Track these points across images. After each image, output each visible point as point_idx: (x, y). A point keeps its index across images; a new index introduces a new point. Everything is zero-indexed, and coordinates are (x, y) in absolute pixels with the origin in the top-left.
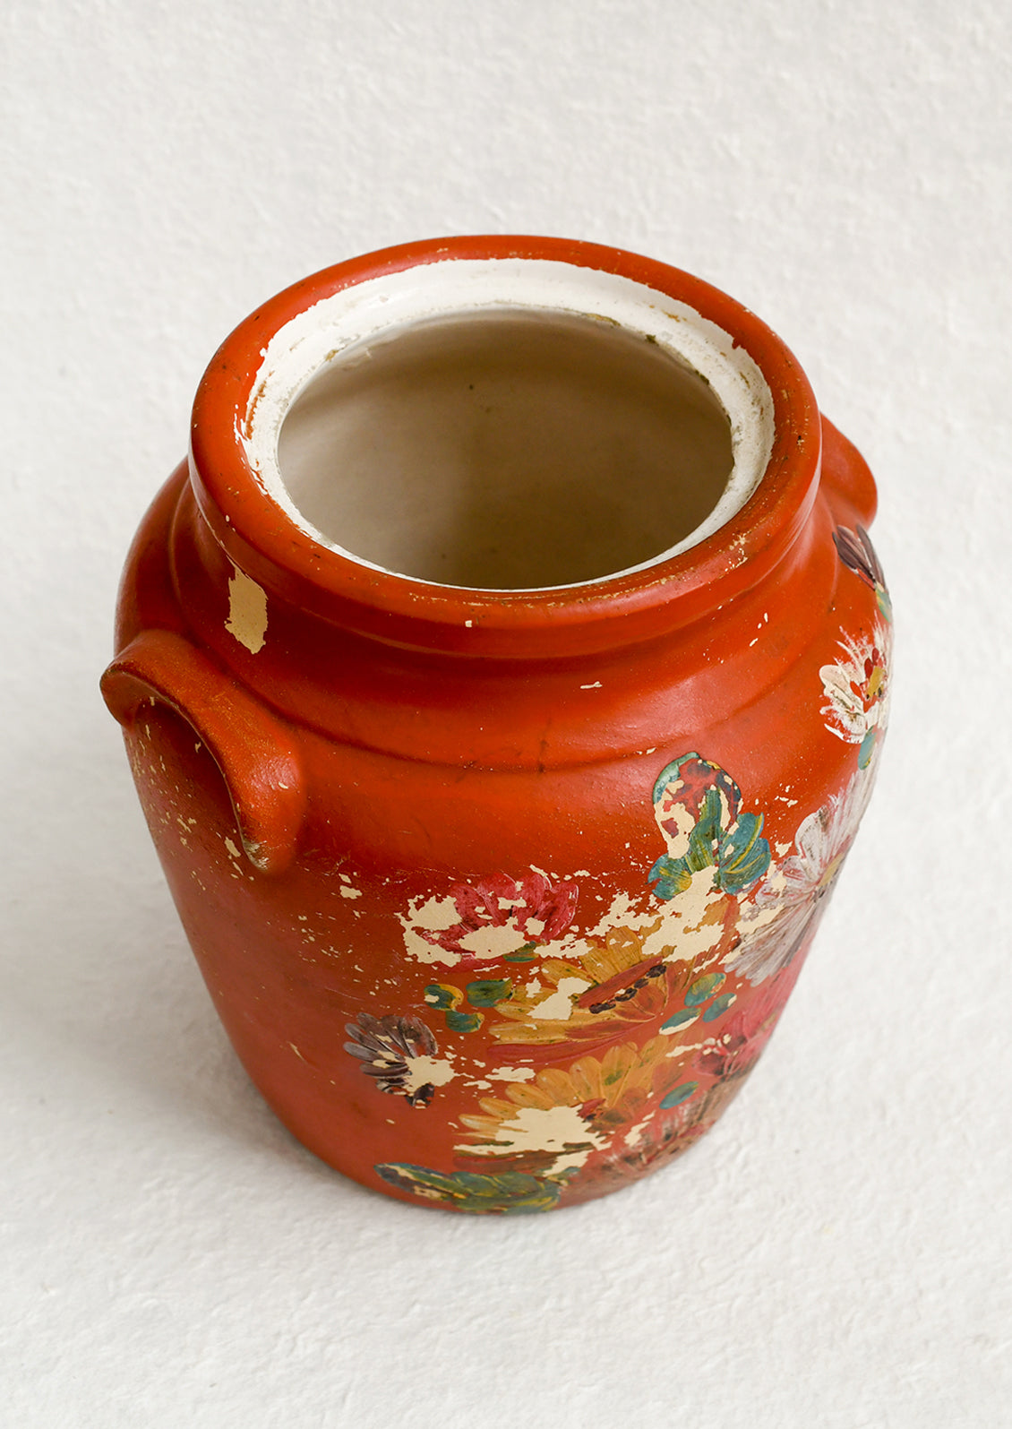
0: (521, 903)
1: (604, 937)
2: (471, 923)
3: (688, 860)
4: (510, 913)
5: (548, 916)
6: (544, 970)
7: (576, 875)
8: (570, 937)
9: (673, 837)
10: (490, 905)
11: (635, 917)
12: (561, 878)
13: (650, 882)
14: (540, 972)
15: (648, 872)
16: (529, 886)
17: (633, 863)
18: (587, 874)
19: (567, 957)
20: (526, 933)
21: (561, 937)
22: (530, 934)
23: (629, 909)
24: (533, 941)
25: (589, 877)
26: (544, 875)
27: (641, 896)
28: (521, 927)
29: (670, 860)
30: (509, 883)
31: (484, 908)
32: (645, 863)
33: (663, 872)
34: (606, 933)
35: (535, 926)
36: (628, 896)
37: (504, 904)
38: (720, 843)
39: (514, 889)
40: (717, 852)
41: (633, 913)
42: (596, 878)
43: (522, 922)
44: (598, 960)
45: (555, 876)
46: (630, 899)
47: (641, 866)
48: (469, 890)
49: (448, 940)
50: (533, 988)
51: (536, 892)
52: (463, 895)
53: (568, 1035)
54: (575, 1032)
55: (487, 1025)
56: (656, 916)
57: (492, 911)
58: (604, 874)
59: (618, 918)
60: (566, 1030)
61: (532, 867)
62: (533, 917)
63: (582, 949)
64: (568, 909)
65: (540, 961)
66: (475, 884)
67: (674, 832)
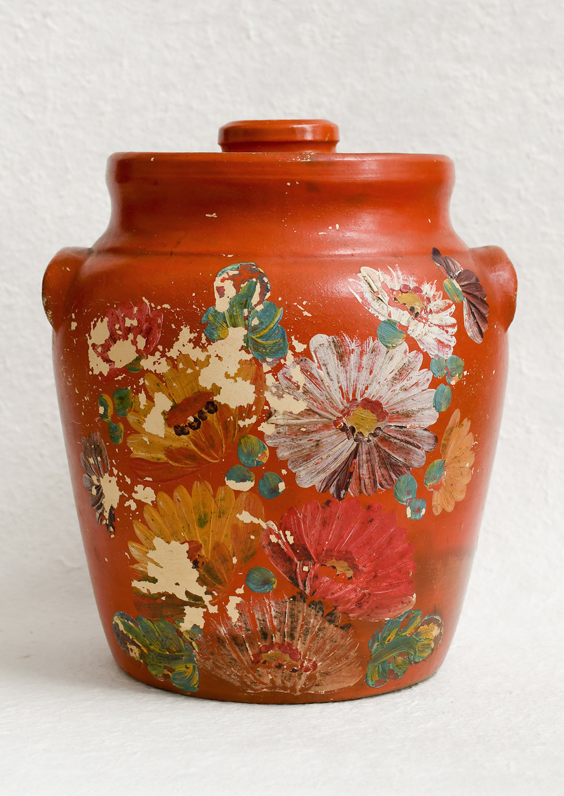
0: (135, 323)
1: (176, 360)
2: (113, 338)
3: (227, 315)
4: (129, 330)
5: (147, 334)
6: (147, 383)
7: (163, 306)
8: (158, 354)
9: (220, 297)
10: (121, 323)
11: (193, 348)
12: (156, 308)
13: (203, 323)
14: (144, 383)
15: (202, 316)
16: (140, 311)
17: (194, 307)
18: (169, 308)
19: (157, 372)
20: (137, 347)
21: (153, 354)
22: (139, 348)
23: (190, 341)
24: (141, 355)
25: (170, 309)
26: (148, 304)
27: (197, 332)
28: (134, 342)
29: (216, 311)
30: (132, 308)
31: (119, 326)
32: (201, 307)
33: (211, 318)
34: (177, 356)
35: (141, 342)
36: (189, 330)
37: (128, 323)
38: (249, 312)
39: (133, 313)
40: (246, 318)
41: (192, 345)
42: (173, 311)
43: (135, 338)
44: (174, 380)
45: (153, 305)
46: (191, 333)
47: (199, 310)
48: (114, 312)
49: (104, 353)
50: (142, 397)
51: (143, 314)
52: (111, 316)
53: (167, 456)
54: (169, 452)
55: (126, 436)
56: (206, 353)
57: (122, 327)
58: (178, 309)
59: (184, 345)
60: (166, 450)
61: (144, 298)
62: (140, 334)
63: (163, 368)
64: (157, 331)
65: (144, 373)
66: (116, 309)
67: (222, 295)
